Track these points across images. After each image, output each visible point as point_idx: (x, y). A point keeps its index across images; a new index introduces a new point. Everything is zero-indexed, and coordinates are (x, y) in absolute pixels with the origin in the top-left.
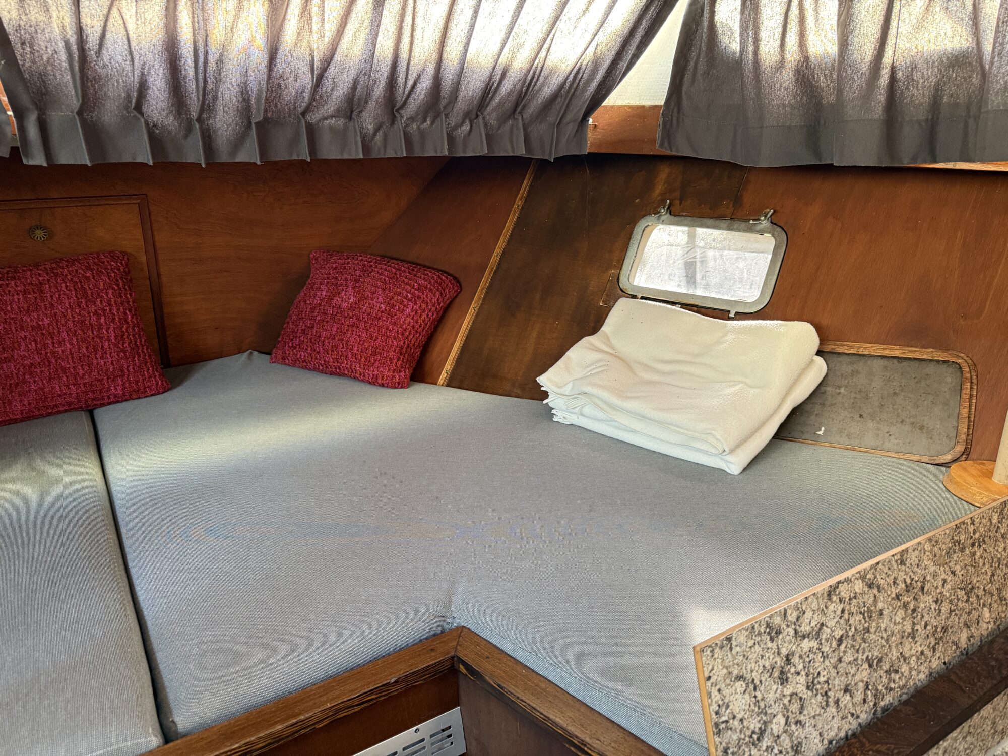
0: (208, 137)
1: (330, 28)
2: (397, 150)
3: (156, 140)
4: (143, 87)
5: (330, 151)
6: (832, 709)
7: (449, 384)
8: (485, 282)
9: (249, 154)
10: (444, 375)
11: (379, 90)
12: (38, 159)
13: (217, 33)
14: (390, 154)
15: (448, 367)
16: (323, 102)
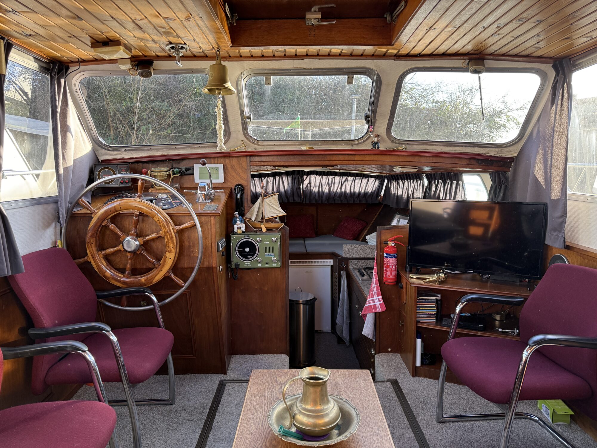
0: (322, 200)
1: (336, 189)
2: (346, 202)
3: (316, 201)
4: (315, 195)
5: (336, 202)
6: (358, 255)
7: (361, 241)
8: (371, 224)
9: (326, 202)
10: (361, 240)
11: (343, 195)
12: (304, 203)
13: (323, 190)
14: (345, 202)
15: (362, 238)
16: (336, 196)
